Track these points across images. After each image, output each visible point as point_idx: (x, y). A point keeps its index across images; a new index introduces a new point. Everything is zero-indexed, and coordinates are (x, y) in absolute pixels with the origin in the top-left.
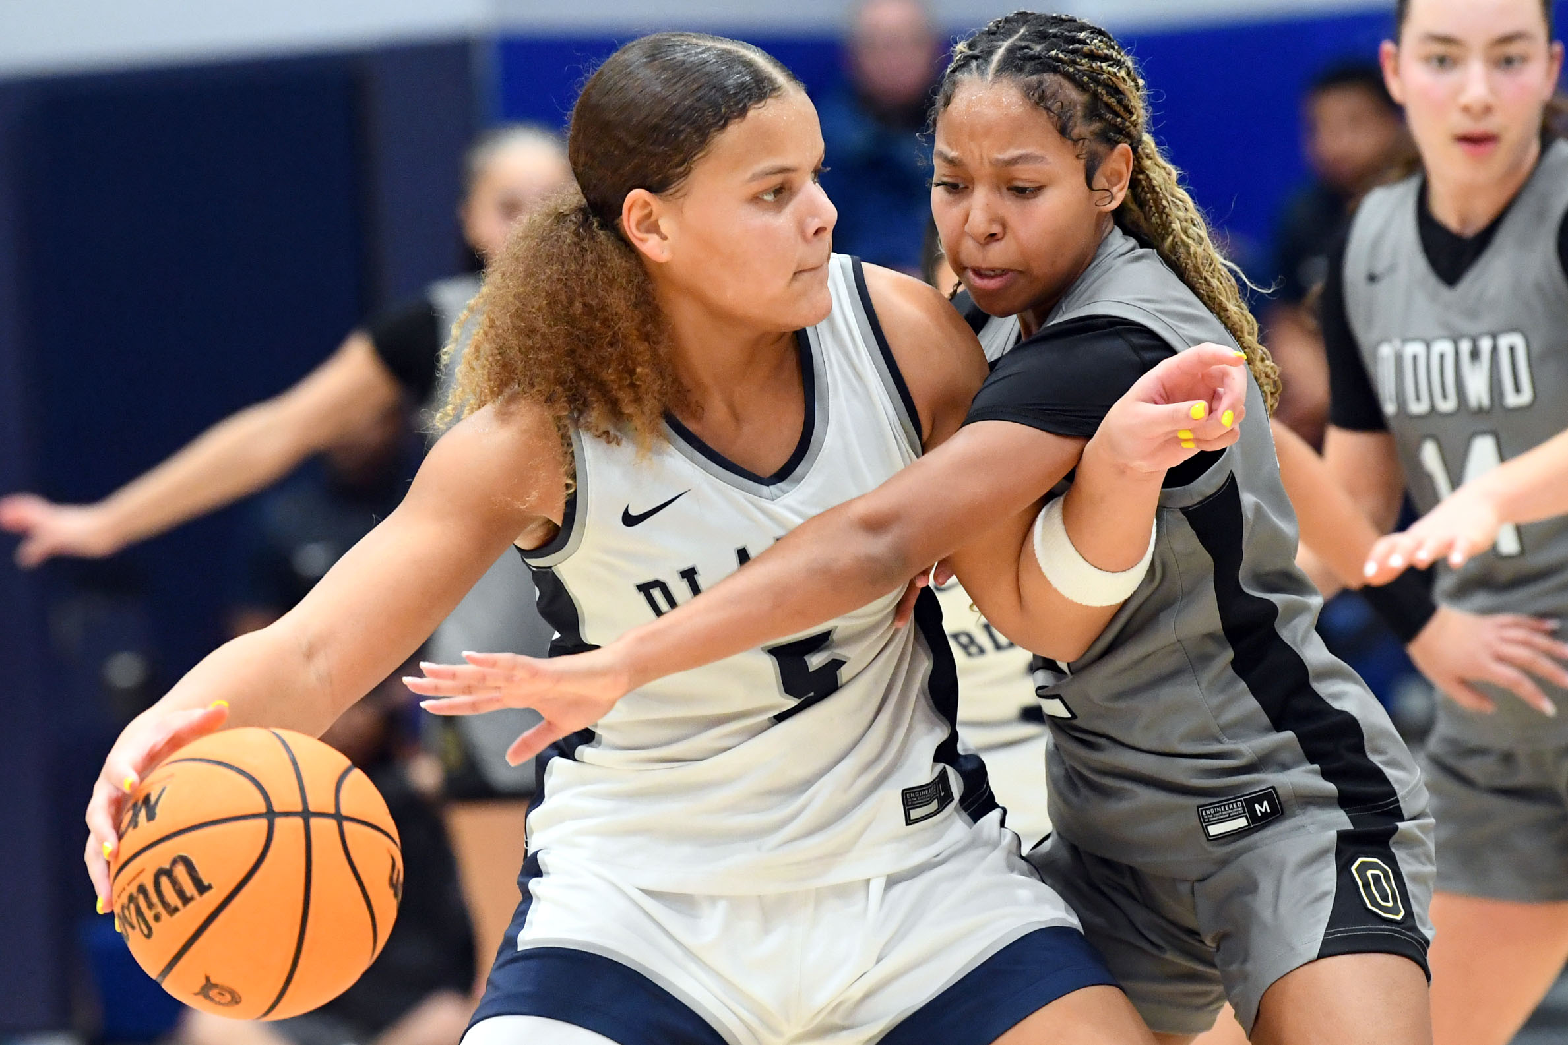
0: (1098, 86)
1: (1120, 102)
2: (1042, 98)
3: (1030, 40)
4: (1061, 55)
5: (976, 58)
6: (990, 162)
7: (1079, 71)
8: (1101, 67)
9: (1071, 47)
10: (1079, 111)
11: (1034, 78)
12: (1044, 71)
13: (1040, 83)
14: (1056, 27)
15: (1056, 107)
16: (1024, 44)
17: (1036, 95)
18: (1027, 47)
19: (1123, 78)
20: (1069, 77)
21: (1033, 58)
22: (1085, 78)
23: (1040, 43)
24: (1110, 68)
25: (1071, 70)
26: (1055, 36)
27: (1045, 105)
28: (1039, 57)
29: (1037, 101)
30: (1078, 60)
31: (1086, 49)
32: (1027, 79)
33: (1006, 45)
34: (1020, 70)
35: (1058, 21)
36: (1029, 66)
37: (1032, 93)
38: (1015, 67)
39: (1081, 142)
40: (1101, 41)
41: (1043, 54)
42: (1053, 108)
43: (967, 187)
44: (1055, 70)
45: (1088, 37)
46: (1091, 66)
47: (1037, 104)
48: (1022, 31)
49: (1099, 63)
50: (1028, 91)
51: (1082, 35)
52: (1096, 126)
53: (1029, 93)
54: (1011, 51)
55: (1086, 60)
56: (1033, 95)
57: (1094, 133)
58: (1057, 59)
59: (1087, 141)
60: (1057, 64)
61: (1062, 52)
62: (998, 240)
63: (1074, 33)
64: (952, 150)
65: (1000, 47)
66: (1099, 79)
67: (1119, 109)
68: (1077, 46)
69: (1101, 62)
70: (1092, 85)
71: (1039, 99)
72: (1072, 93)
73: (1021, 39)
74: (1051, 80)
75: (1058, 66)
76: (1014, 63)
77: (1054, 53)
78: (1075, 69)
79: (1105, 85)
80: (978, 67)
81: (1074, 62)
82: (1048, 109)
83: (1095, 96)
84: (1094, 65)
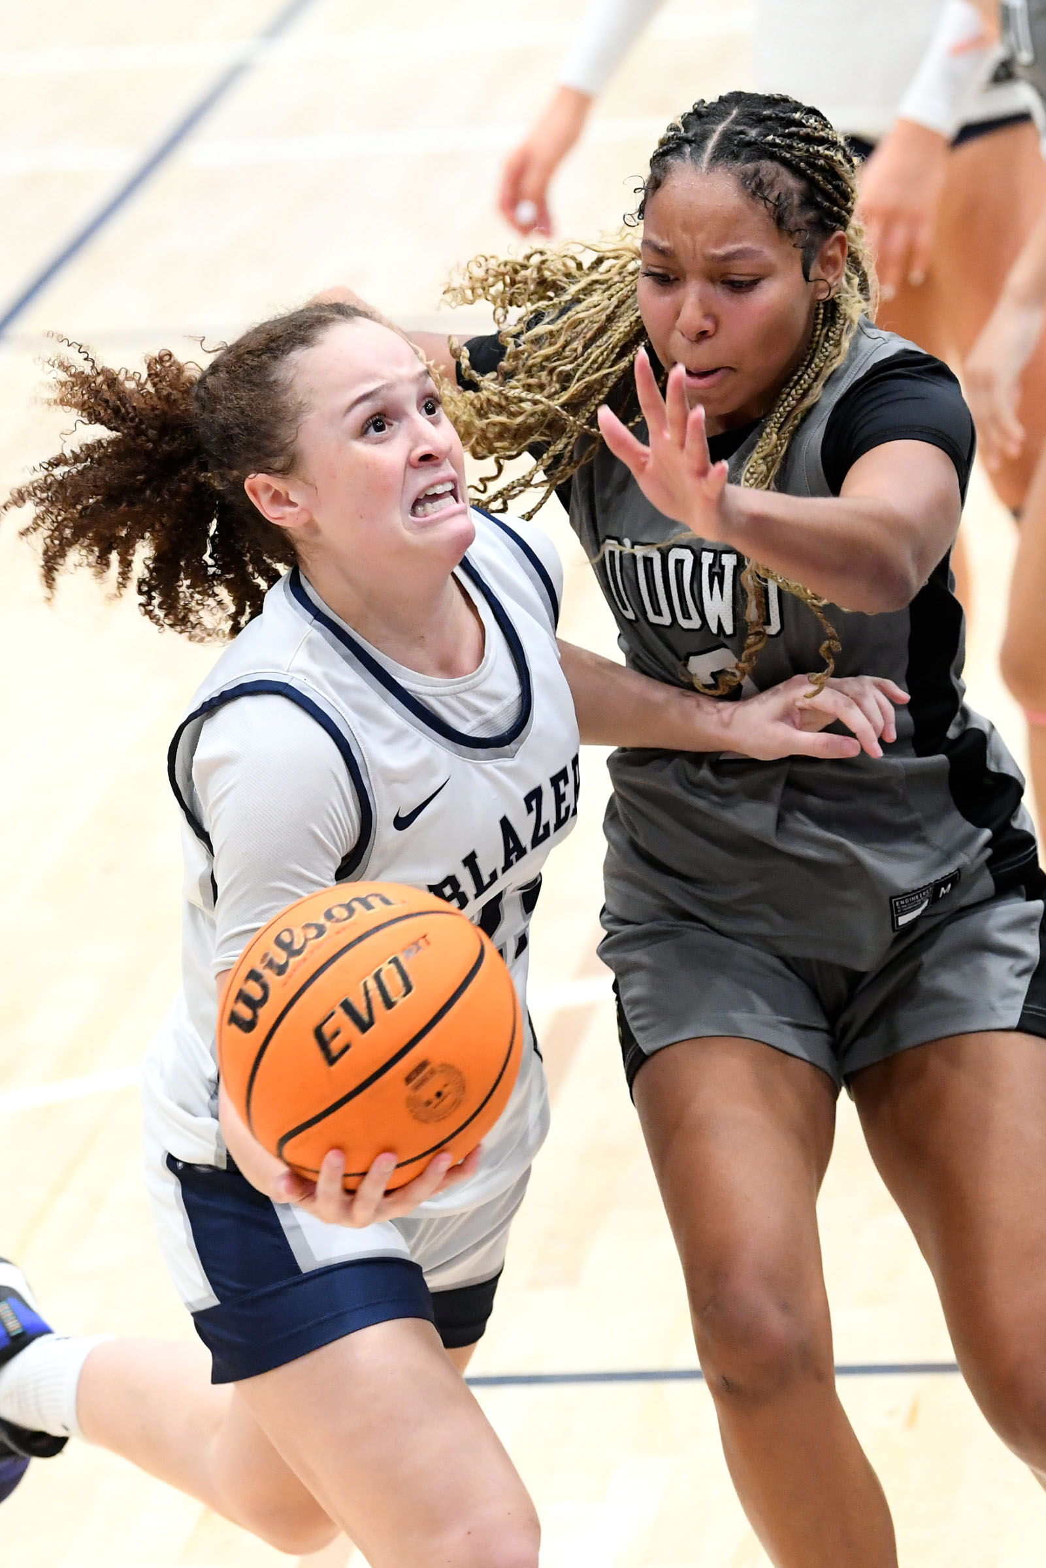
0: (815, 171)
1: (836, 188)
2: (760, 186)
3: (745, 124)
4: (778, 141)
5: (689, 142)
6: (703, 255)
7: (796, 157)
8: (818, 151)
9: (787, 131)
10: (796, 199)
11: (750, 166)
12: (760, 158)
13: (757, 172)
14: (770, 108)
15: (772, 196)
16: (739, 128)
17: (753, 185)
18: (742, 132)
19: (840, 161)
20: (785, 163)
21: (749, 144)
22: (802, 164)
23: (755, 127)
24: (827, 152)
25: (788, 155)
26: (769, 118)
27: (762, 194)
28: (755, 143)
29: (754, 190)
30: (795, 144)
31: (803, 131)
32: (743, 167)
33: (720, 128)
34: (736, 157)
35: (771, 101)
36: (745, 153)
37: (748, 182)
38: (731, 154)
39: (797, 233)
40: (816, 121)
41: (759, 139)
42: (770, 199)
43: (677, 279)
44: (773, 157)
45: (803, 118)
46: (808, 151)
47: (754, 193)
48: (735, 112)
49: (816, 147)
50: (744, 179)
51: (797, 116)
52: (811, 214)
53: (745, 182)
54: (727, 136)
55: (803, 144)
56: (750, 184)
57: (808, 222)
58: (774, 145)
59: (803, 231)
60: (774, 149)
61: (778, 136)
62: (710, 337)
63: (789, 114)
64: (663, 239)
65: (714, 131)
66: (817, 165)
67: (837, 195)
68: (793, 129)
69: (818, 146)
70: (809, 172)
71: (756, 188)
72: (790, 182)
73: (736, 122)
74: (768, 168)
75: (775, 152)
76: (731, 149)
77: (770, 137)
78: (792, 155)
79: (821, 169)
80: (691, 154)
81: (790, 148)
82: (766, 199)
83: (811, 182)
84: (811, 150)
